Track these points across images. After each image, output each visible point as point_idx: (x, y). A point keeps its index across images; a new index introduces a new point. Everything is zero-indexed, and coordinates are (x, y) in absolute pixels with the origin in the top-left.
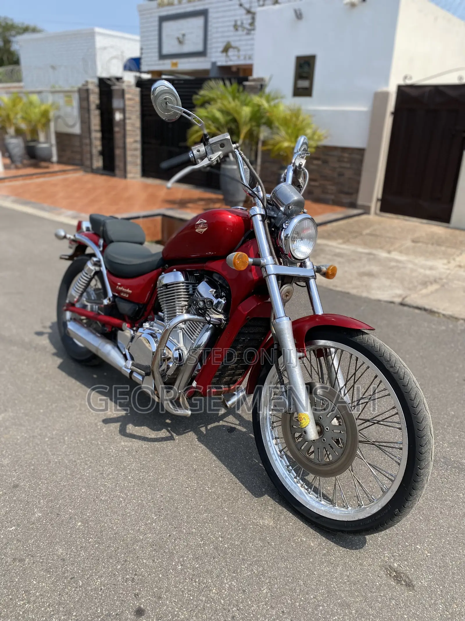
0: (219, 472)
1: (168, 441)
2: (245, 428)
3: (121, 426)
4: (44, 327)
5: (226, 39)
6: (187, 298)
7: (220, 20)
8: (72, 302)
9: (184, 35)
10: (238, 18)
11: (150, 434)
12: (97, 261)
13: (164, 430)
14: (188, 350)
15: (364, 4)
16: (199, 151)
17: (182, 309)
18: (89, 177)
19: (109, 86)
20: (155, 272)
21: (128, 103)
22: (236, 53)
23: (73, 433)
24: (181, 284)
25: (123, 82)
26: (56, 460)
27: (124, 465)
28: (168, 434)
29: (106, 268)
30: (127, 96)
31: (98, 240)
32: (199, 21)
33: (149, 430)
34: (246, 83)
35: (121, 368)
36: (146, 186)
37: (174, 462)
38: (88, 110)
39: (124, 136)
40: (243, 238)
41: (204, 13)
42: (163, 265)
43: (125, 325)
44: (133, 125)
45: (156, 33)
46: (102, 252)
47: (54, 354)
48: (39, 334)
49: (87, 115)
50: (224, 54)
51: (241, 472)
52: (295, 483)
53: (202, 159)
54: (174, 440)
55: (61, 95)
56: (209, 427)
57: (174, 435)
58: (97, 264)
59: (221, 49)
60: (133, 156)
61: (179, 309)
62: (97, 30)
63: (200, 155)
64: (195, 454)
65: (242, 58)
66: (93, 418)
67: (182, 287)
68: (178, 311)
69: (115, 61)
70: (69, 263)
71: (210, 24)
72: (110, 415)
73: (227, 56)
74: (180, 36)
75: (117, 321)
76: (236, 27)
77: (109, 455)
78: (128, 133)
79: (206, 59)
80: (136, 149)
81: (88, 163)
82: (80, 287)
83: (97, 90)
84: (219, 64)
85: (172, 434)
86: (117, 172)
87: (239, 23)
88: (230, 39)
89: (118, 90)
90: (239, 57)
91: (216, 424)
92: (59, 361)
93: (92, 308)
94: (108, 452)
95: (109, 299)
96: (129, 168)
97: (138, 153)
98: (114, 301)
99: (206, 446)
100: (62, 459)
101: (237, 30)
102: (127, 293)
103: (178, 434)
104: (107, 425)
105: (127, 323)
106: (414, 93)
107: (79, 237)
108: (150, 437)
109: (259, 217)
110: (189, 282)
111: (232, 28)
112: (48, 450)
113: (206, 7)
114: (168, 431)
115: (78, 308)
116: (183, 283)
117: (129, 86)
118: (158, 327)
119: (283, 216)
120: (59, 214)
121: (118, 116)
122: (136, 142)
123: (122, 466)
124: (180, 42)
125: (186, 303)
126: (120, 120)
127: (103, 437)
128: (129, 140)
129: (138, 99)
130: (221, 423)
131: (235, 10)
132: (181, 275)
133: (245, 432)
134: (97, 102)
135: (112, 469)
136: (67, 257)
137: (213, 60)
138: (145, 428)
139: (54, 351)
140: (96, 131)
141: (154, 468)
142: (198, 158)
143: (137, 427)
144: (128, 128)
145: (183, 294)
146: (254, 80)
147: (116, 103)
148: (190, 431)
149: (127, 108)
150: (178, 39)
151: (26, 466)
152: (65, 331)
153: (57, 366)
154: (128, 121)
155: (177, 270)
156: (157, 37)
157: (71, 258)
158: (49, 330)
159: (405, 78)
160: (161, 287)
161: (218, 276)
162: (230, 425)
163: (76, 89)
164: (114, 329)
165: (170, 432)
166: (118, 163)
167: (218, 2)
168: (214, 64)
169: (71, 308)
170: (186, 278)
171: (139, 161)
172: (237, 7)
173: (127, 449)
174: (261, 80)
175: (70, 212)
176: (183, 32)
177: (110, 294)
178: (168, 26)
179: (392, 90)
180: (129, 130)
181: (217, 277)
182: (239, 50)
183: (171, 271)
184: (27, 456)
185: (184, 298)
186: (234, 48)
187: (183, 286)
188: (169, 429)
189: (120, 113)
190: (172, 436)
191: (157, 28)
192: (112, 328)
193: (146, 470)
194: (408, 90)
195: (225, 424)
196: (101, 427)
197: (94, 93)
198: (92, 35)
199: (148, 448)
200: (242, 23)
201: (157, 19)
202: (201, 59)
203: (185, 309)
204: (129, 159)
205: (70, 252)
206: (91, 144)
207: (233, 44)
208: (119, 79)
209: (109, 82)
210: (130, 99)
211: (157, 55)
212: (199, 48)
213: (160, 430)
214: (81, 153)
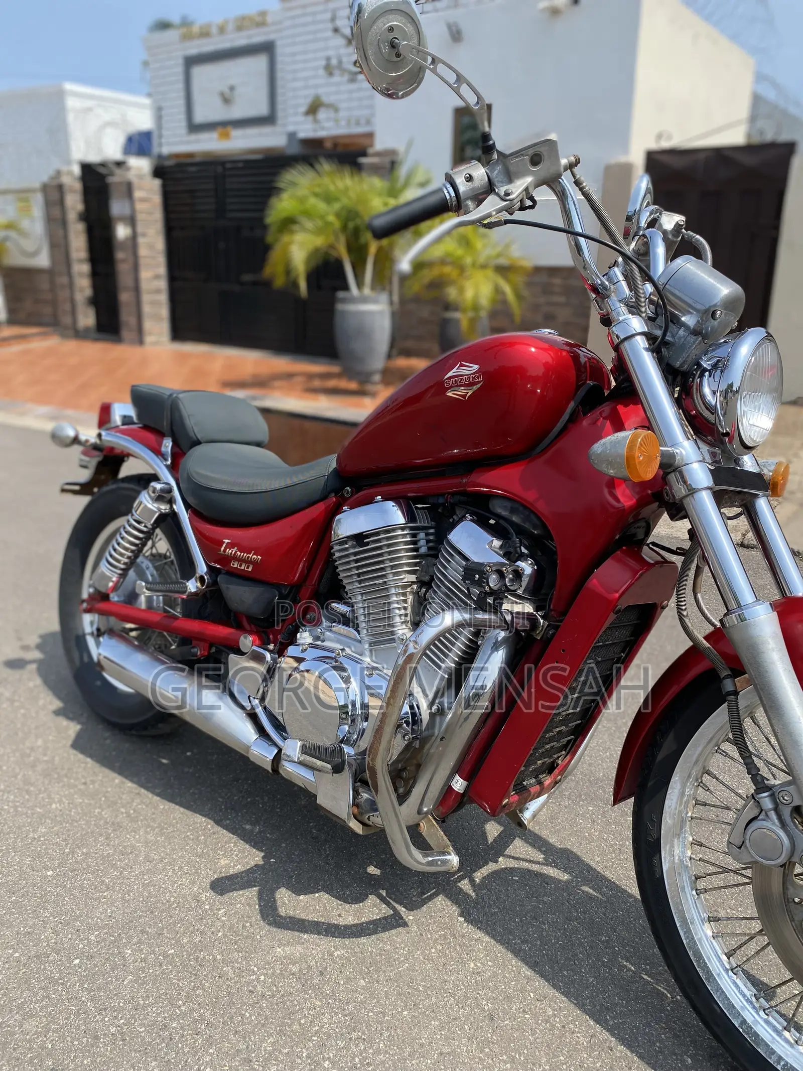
0: (555, 1016)
1: (394, 932)
2: (565, 870)
3: (260, 893)
4: (26, 648)
5: (311, 92)
6: (416, 564)
7: (299, 58)
8: (103, 590)
9: (232, 88)
10: (331, 53)
11: (340, 915)
12: (162, 490)
13: (372, 899)
14: (431, 696)
15: (576, 9)
16: (470, 179)
17: (404, 594)
18: (71, 345)
19: (102, 177)
20: (320, 508)
21: (139, 206)
22: (332, 114)
23: (143, 932)
24: (400, 532)
25: (128, 169)
26: (113, 1030)
27: (300, 1024)
28: (385, 911)
29: (187, 506)
30: (138, 194)
31: (160, 445)
32: (260, 63)
33: (334, 902)
34: (363, 160)
35: (248, 748)
36: (182, 358)
37: (429, 996)
38: (64, 223)
39: (136, 268)
40: (572, 405)
41: (267, 48)
42: (338, 491)
43: (247, 642)
44: (151, 247)
45: (181, 86)
46: (174, 468)
47: (57, 713)
48: (15, 664)
49: (60, 233)
50: (310, 118)
51: (608, 1009)
52: (791, 1045)
53: (479, 199)
54: (405, 924)
55: (9, 197)
56: (478, 876)
57: (402, 910)
58: (164, 496)
59: (303, 109)
60: (153, 303)
61: (397, 594)
62: (69, 86)
63: (472, 189)
64: (472, 965)
65: (343, 123)
66: (185, 881)
67: (402, 538)
68: (394, 598)
69: (109, 131)
70: (84, 500)
71: (279, 66)
72: (227, 866)
73: (316, 121)
74: (227, 91)
75: (222, 631)
76: (329, 70)
77: (251, 992)
78: (142, 262)
79: (278, 129)
80: (158, 291)
81: (67, 320)
82: (122, 555)
83: (78, 186)
84: (302, 135)
85: (394, 909)
86: (125, 333)
87: (334, 62)
88: (321, 91)
89: (120, 183)
90: (337, 121)
91: (491, 867)
92: (73, 728)
93: (149, 600)
94: (249, 983)
95: (202, 579)
96: (148, 325)
97: (164, 298)
98: (215, 583)
99: (493, 937)
100: (128, 1023)
101: (331, 74)
102: (248, 562)
103: (411, 907)
104: (226, 897)
105: (250, 633)
106: (677, 163)
107: (109, 438)
108: (342, 922)
109: (641, 342)
110: (418, 524)
111: (321, 72)
112: (85, 996)
113: (272, 37)
114: (383, 899)
115: (114, 603)
116: (403, 529)
117: (140, 177)
118: (338, 642)
119: (692, 338)
120: (22, 414)
121: (122, 232)
122: (157, 277)
123: (295, 1027)
124: (227, 100)
125: (413, 578)
126: (127, 239)
127: (225, 936)
128: (145, 274)
129: (157, 199)
130: (503, 863)
131: (326, 39)
132: (396, 508)
133: (568, 881)
134: (80, 207)
135: (271, 1040)
136: (77, 488)
137: (291, 128)
138: (324, 897)
139: (57, 704)
140: (80, 261)
141: (381, 1023)
142: (467, 199)
143: (302, 897)
144: (143, 252)
145: (405, 557)
146: (378, 154)
147: (117, 207)
148: (436, 895)
149: (140, 217)
150: (222, 95)
151: (32, 1059)
152: (81, 658)
153: (70, 742)
154: (141, 240)
155: (385, 499)
156: (182, 94)
157: (84, 489)
158: (37, 655)
159: (659, 137)
160: (341, 543)
161: (508, 504)
162: (525, 865)
163: (37, 185)
164: (213, 650)
165: (388, 904)
166: (127, 316)
167: (315, 4)
168: (292, 136)
169: (101, 605)
170: (410, 516)
171: (164, 312)
172: (330, 34)
173: (294, 969)
174: (393, 153)
175: (43, 409)
176: (233, 82)
177: (202, 567)
178: (200, 73)
179: (637, 158)
180: (144, 257)
181: (505, 508)
182: (337, 110)
183: (369, 501)
184: (31, 1025)
185: (408, 565)
186: (329, 106)
187: (404, 536)
188: (383, 892)
189: (126, 224)
190: (396, 913)
191: (181, 77)
192: (210, 648)
193: (364, 1033)
194: (665, 159)
195: (513, 864)
196: (212, 905)
197: (72, 191)
198: (59, 97)
199: (348, 959)
200: (340, 62)
201: (181, 61)
202: (266, 130)
203: (412, 592)
204: (147, 309)
205: (84, 476)
206: (71, 285)
207: (325, 99)
208: (119, 164)
209: (102, 170)
210: (143, 200)
211: (183, 124)
212: (262, 110)
213: (359, 898)
214: (54, 303)
